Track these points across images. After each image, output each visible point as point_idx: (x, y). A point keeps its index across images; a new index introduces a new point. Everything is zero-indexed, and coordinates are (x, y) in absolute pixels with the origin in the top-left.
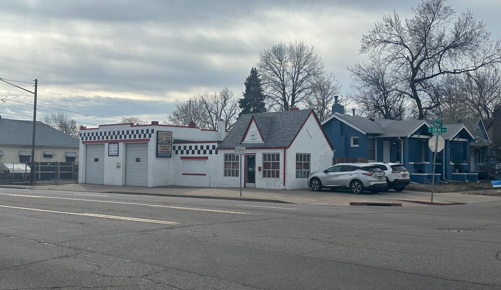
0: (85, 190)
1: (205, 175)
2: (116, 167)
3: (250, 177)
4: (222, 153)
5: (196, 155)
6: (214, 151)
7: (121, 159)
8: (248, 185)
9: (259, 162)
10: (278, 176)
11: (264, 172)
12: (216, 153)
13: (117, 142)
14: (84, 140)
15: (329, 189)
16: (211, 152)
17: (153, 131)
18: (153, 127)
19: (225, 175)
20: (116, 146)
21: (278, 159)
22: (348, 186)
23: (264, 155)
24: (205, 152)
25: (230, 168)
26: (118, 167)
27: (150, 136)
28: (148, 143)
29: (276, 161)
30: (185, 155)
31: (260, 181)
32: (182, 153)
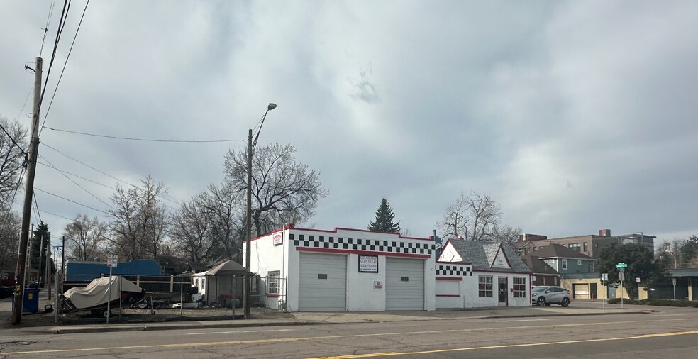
1: (459, 296)
2: (373, 287)
3: (503, 297)
4: (476, 276)
5: (448, 275)
6: (468, 273)
7: (381, 277)
9: (510, 285)
10: (524, 296)
12: (471, 275)
13: (376, 255)
16: (465, 274)
17: (434, 247)
18: (433, 242)
19: (480, 295)
20: (374, 259)
21: (524, 282)
23: (514, 279)
24: (458, 273)
25: (485, 290)
26: (378, 287)
27: (430, 252)
28: (424, 260)
29: (522, 284)
31: (512, 301)
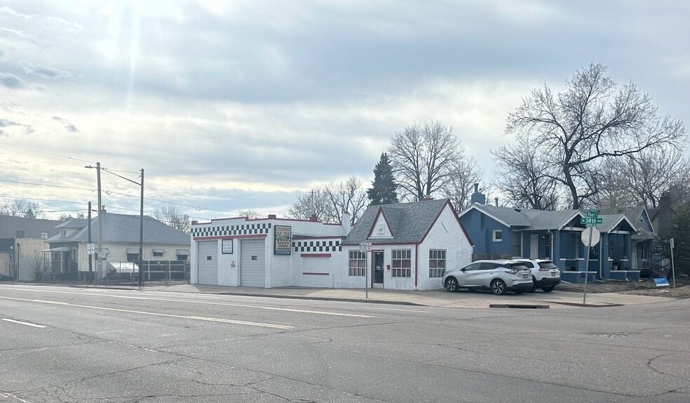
0: (197, 291)
1: (328, 274)
2: (230, 265)
3: (378, 277)
4: (346, 250)
5: (318, 252)
6: (337, 248)
7: (235, 257)
8: (376, 285)
9: (388, 260)
10: (409, 275)
11: (394, 270)
12: (340, 250)
13: (231, 238)
14: (196, 236)
15: (467, 289)
16: (334, 249)
17: (270, 225)
18: (269, 221)
19: (350, 274)
20: (230, 242)
21: (409, 257)
22: (489, 286)
23: (394, 252)
24: (327, 249)
25: (356, 266)
26: (233, 266)
27: (267, 231)
28: (264, 239)
29: (406, 259)
30: (305, 252)
31: (389, 280)
32: (303, 250)
